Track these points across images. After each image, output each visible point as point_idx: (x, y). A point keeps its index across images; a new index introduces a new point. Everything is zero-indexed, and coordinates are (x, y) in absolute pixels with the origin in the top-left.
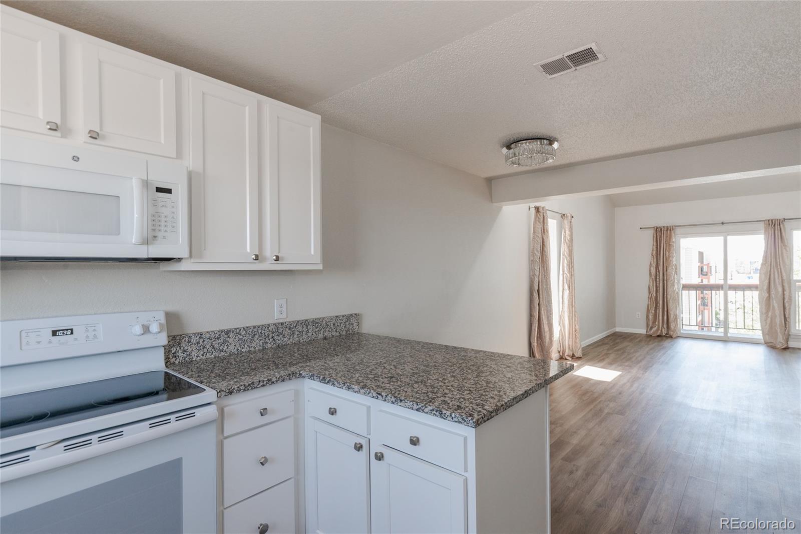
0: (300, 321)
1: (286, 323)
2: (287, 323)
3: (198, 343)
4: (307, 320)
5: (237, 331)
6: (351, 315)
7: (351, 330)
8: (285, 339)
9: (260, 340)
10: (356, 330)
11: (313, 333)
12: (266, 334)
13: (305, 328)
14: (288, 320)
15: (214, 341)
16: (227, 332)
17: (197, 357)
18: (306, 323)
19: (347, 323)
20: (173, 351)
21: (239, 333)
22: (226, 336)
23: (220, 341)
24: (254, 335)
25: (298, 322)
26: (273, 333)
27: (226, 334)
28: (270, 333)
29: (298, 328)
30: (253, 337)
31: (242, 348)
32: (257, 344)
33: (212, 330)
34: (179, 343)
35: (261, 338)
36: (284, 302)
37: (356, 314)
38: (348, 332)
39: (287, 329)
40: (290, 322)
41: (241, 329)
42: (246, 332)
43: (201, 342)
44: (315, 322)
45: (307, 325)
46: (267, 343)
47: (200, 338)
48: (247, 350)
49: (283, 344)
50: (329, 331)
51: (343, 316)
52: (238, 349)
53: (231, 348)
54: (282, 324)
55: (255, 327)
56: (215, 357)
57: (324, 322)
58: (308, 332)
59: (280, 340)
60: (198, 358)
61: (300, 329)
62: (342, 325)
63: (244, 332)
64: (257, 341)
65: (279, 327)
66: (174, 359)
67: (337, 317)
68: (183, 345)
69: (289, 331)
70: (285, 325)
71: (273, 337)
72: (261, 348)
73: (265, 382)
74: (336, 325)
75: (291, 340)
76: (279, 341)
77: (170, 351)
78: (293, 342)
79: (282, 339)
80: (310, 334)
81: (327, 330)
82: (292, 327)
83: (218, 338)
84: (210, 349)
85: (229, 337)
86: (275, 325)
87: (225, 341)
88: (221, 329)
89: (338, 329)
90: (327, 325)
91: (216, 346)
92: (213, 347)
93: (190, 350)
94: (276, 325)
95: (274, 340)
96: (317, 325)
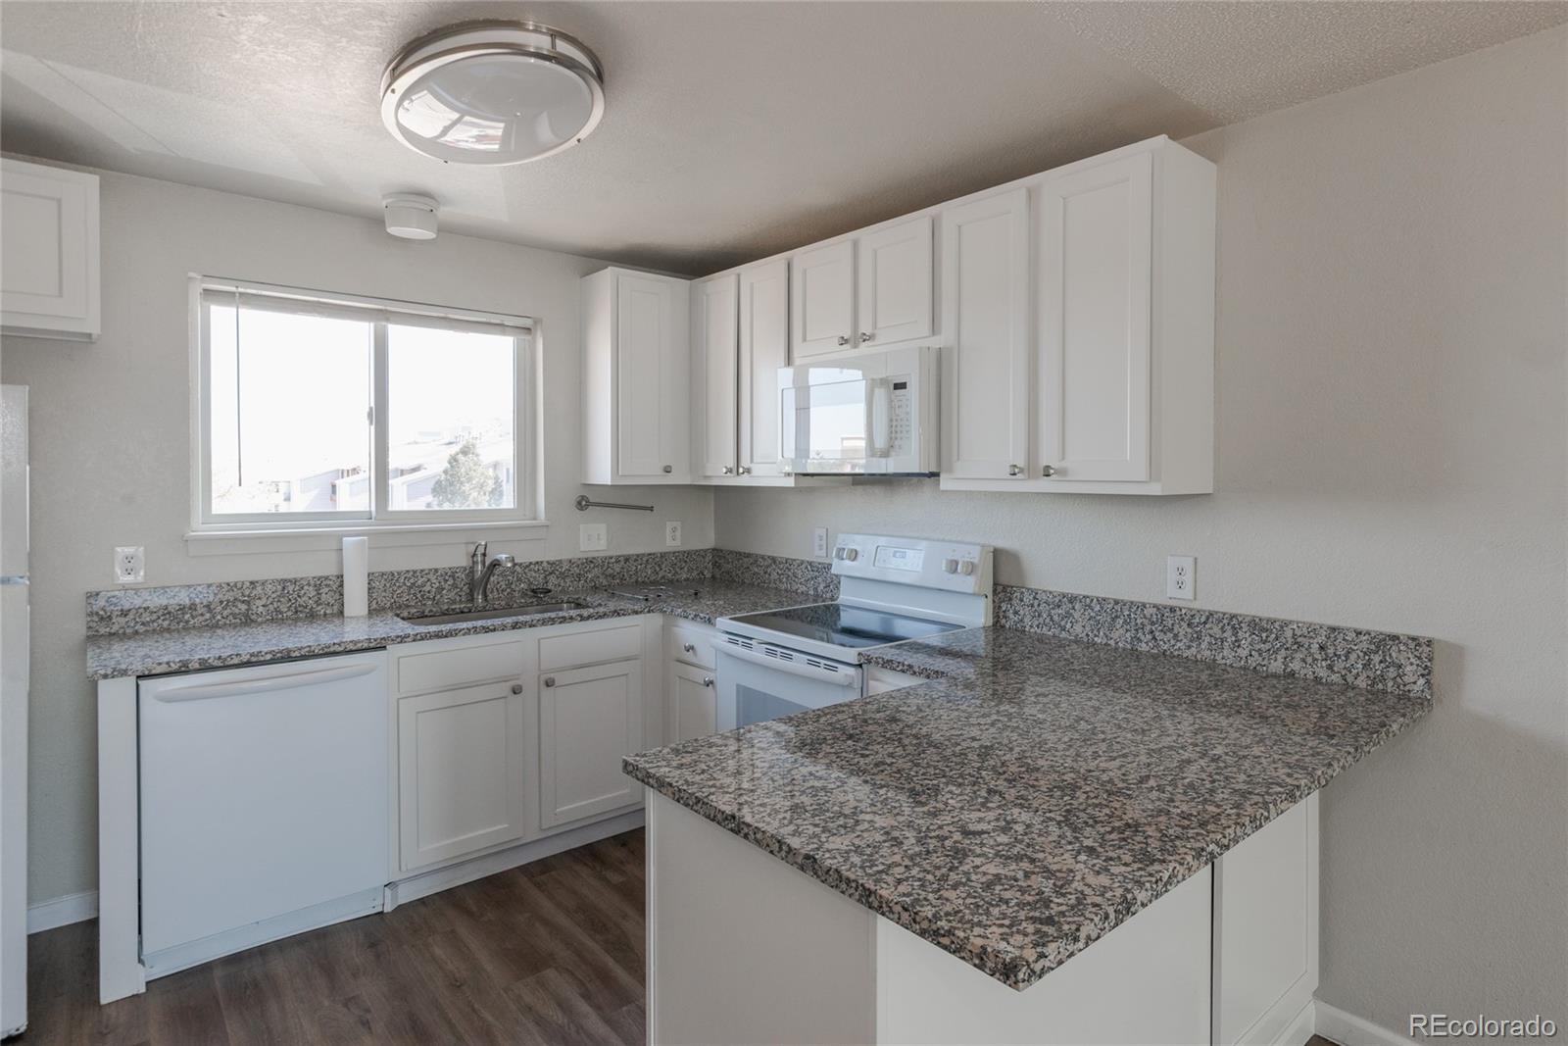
0: (1217, 613)
1: (1181, 610)
2: (1184, 611)
3: (1032, 606)
4: (1233, 616)
5: (1087, 602)
6: (1395, 638)
7: (1390, 684)
8: (1179, 644)
9: (1127, 631)
10: (1416, 688)
11: (1253, 652)
12: (1139, 621)
13: (1228, 633)
14: (1197, 605)
15: (1053, 609)
16: (1072, 599)
17: (1031, 627)
18: (1233, 622)
19: (1376, 658)
20: (1004, 609)
21: (1090, 606)
22: (1071, 606)
23: (1060, 612)
24: (1117, 617)
25: (1211, 614)
26: (1153, 623)
27: (1071, 602)
28: (1146, 622)
29: (1211, 629)
30: (1113, 619)
31: (1096, 636)
32: (1121, 637)
33: (1051, 589)
34: (1010, 599)
35: (1128, 627)
36: (1188, 564)
37: (1414, 639)
38: (1380, 686)
39: (1185, 625)
40: (1191, 610)
41: (1092, 600)
42: (1102, 608)
43: (1036, 604)
44: (1257, 625)
45: (1234, 628)
46: (1141, 641)
47: (1035, 598)
48: (1104, 643)
49: (1176, 653)
50: (1304, 660)
51: (1359, 633)
52: (1087, 635)
53: (1078, 628)
54: (1172, 610)
55: (1117, 602)
56: (1054, 636)
57: (1289, 633)
58: (1237, 644)
59: (1166, 643)
60: (1032, 630)
61: (1216, 631)
62: (1353, 657)
63: (1098, 608)
64: (1121, 631)
65: (1166, 616)
66: (1004, 621)
67: (1333, 629)
68: (1014, 602)
69: (1189, 630)
70: (1178, 613)
71: (1152, 632)
72: (1129, 647)
74: (1331, 651)
75: (1194, 650)
76: (1165, 643)
77: (1000, 607)
78: (1199, 657)
79: (1173, 642)
80: (1244, 653)
81: (1299, 656)
82: (1198, 622)
83: (1059, 606)
84: (1048, 620)
85: (1073, 608)
86: (1157, 607)
87: (1068, 615)
88: (1065, 591)
89: (1339, 665)
90: (1300, 645)
91: (1056, 618)
92: (1051, 619)
93: (1022, 612)
94: (1158, 609)
95: (1154, 638)
96: (1264, 635)
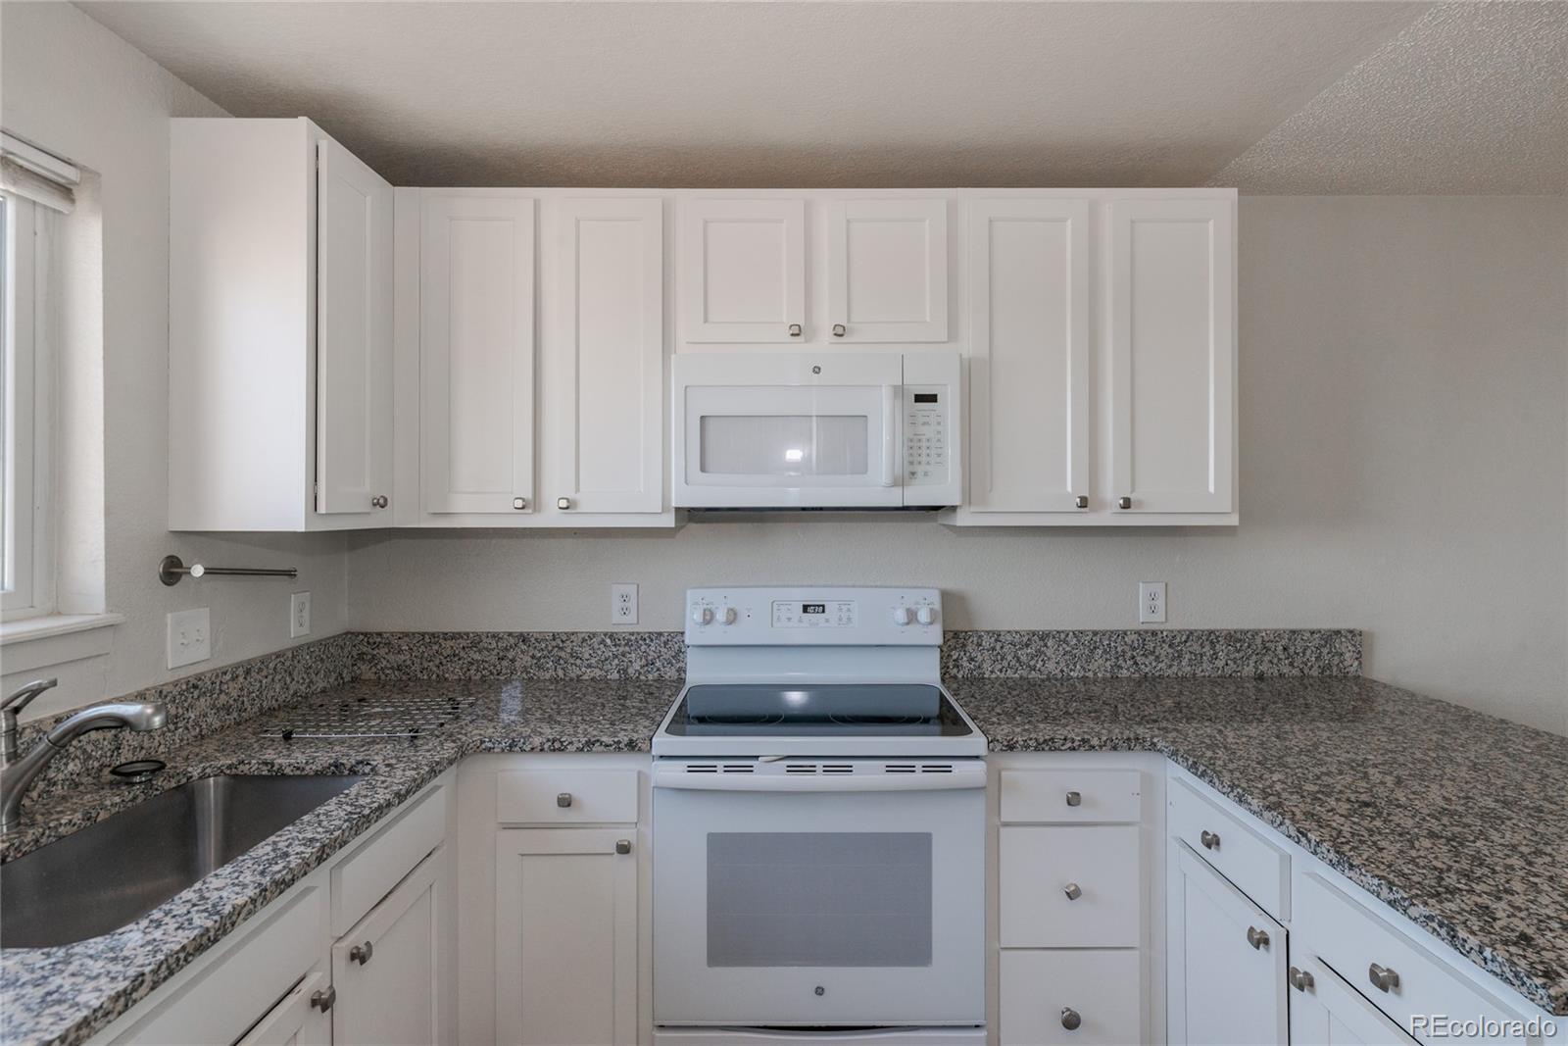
0: (1196, 631)
1: (1162, 633)
2: (1165, 634)
3: (993, 649)
4: (1211, 632)
5: (1061, 637)
6: (1338, 632)
7: (1335, 669)
8: (1160, 665)
9: (1107, 660)
10: (1352, 669)
11: (1229, 662)
12: (1119, 649)
13: (1207, 648)
14: (1168, 626)
15: (1020, 649)
16: (1044, 636)
17: (992, 672)
18: (1211, 637)
19: (1325, 651)
20: (955, 657)
21: (1065, 641)
22: (1042, 643)
23: (1029, 651)
24: (1095, 648)
25: (1192, 633)
26: (1134, 649)
27: (1042, 639)
28: (1127, 648)
29: (1191, 646)
30: (1092, 651)
31: (1071, 670)
32: (1100, 666)
33: (1017, 629)
34: (964, 646)
35: (1108, 656)
36: (1160, 589)
37: (1351, 632)
38: (1328, 672)
39: (1166, 646)
40: (1172, 631)
41: (1068, 634)
42: (1079, 641)
43: (998, 648)
44: (1233, 638)
45: (1212, 643)
46: (1122, 668)
47: (996, 641)
48: (1081, 675)
49: (1157, 674)
50: (1271, 662)
51: (1312, 633)
52: (1062, 671)
53: (1050, 666)
54: (1154, 633)
55: (1095, 633)
56: (1021, 677)
57: (1259, 641)
58: (1215, 656)
59: (1148, 666)
60: (994, 676)
61: (1196, 648)
62: (1308, 652)
63: (1075, 641)
64: (1100, 661)
65: (1148, 640)
66: (955, 670)
67: (1293, 632)
68: (969, 648)
69: (1170, 651)
70: (1160, 636)
71: (1133, 657)
72: (1108, 675)
73: (1076, 744)
74: (1292, 651)
75: (1175, 669)
76: (1146, 666)
77: (950, 656)
78: (1180, 674)
79: (1154, 664)
80: (1220, 663)
81: (1267, 658)
82: (1177, 642)
83: (1027, 646)
84: (1013, 663)
85: (1046, 645)
86: (1138, 633)
87: (1039, 652)
88: (1034, 628)
89: (1298, 662)
90: (1268, 649)
91: (1024, 659)
92: (1018, 660)
93: (980, 658)
94: (1140, 635)
95: (1136, 663)
96: (1238, 645)
